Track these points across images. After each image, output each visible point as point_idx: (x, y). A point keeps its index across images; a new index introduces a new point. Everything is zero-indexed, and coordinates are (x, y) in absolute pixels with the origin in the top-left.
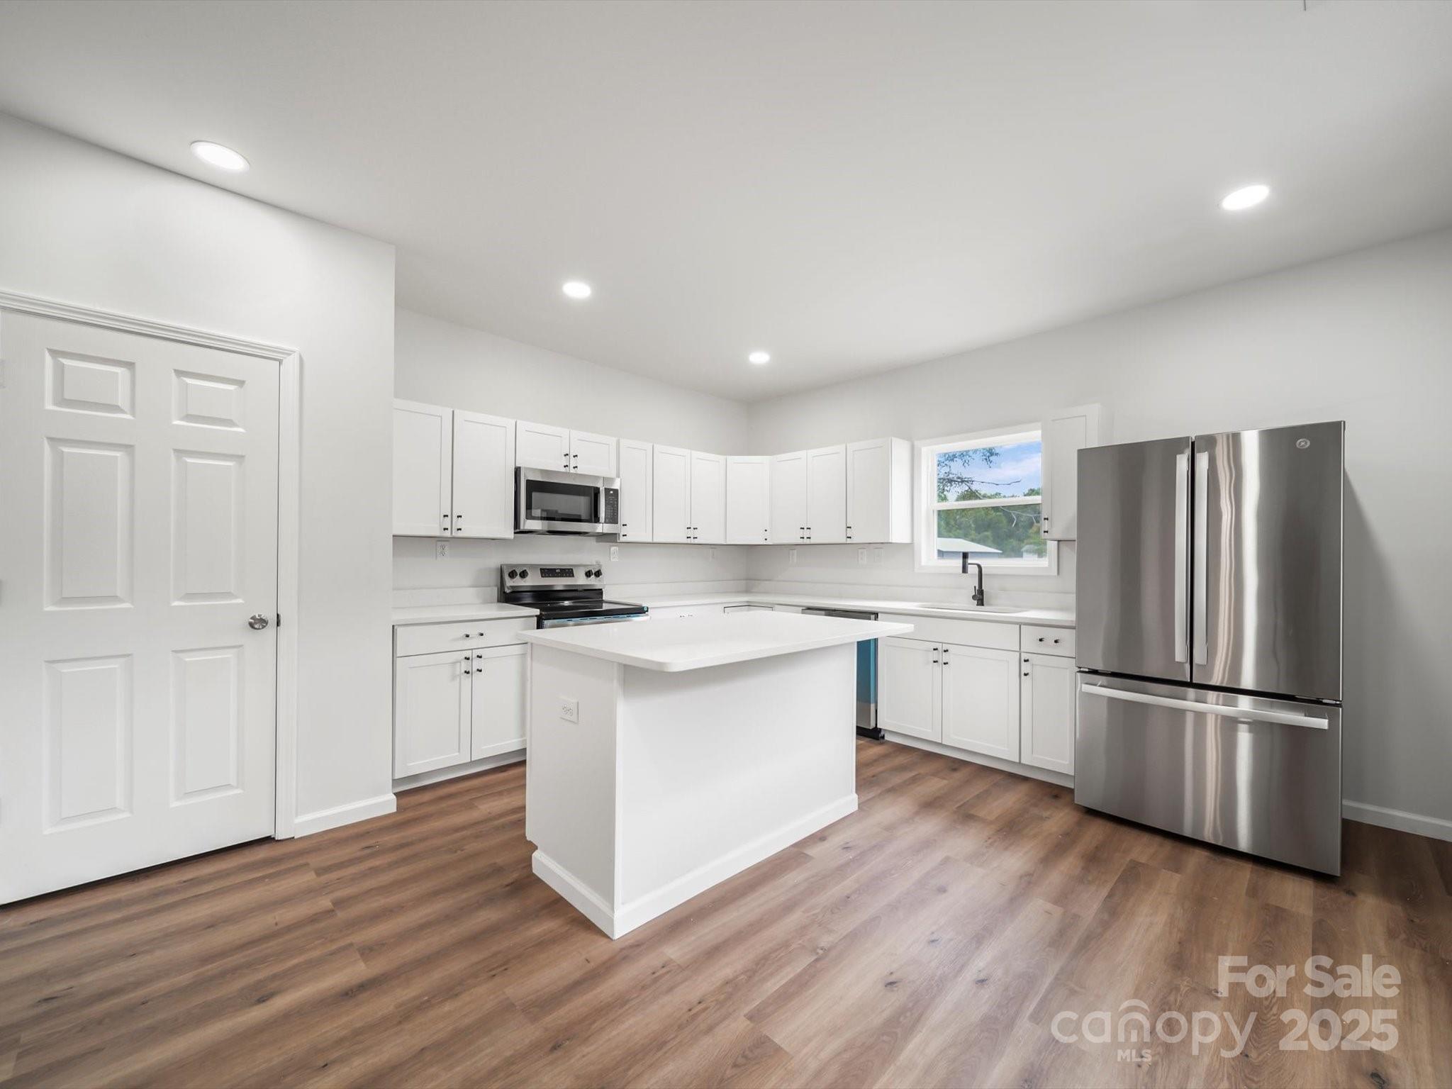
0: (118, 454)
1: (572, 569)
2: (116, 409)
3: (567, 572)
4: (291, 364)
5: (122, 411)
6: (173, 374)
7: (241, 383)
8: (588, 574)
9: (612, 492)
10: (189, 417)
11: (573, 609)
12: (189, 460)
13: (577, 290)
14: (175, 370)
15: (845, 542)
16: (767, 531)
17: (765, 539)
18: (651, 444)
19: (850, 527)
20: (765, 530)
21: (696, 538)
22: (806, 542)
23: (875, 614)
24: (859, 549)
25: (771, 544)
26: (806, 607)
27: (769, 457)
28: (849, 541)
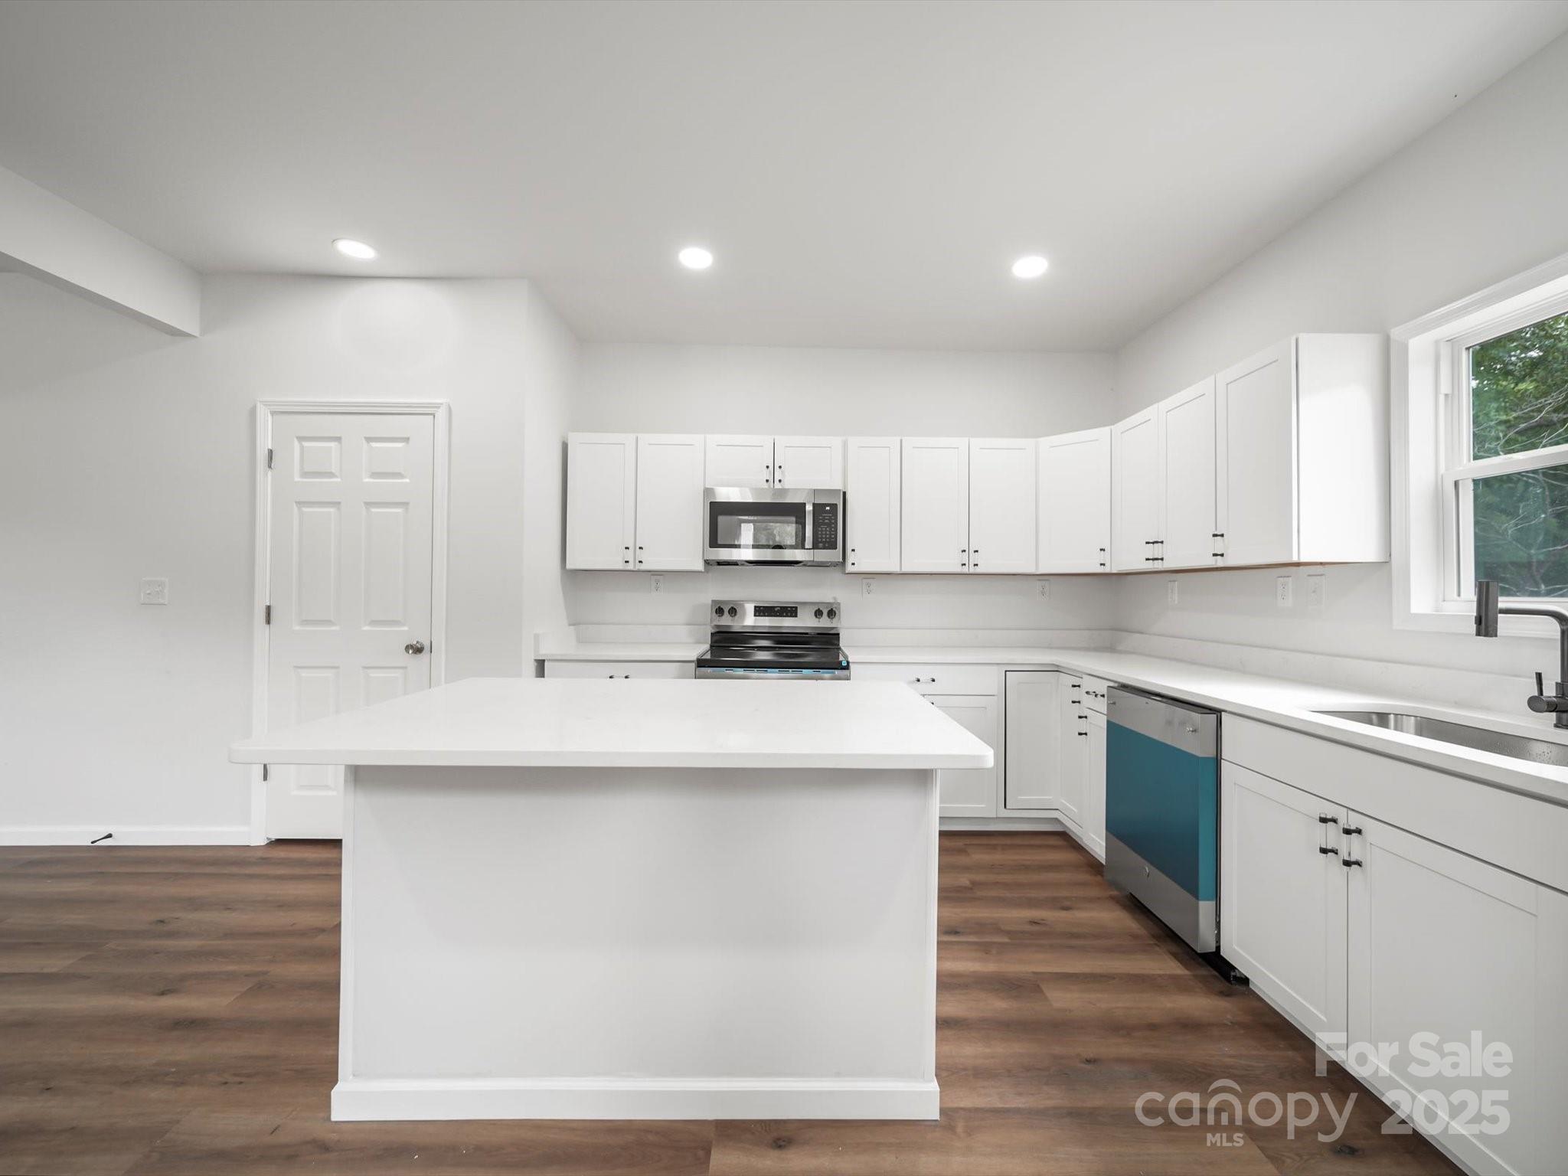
0: (332, 510)
1: (796, 608)
2: (331, 475)
3: (790, 611)
4: (441, 414)
5: (336, 477)
6: (364, 441)
7: (406, 440)
8: (818, 613)
9: (828, 508)
10: (374, 475)
11: (793, 658)
12: (373, 510)
13: (696, 258)
14: (365, 438)
15: (1214, 563)
16: (1104, 550)
17: (1101, 564)
18: (899, 439)
19: (1219, 533)
20: (1101, 550)
21: (976, 565)
22: (1158, 566)
23: (1217, 712)
24: (1279, 577)
25: (1114, 571)
26: (1119, 683)
27: (1107, 429)
28: (1220, 562)
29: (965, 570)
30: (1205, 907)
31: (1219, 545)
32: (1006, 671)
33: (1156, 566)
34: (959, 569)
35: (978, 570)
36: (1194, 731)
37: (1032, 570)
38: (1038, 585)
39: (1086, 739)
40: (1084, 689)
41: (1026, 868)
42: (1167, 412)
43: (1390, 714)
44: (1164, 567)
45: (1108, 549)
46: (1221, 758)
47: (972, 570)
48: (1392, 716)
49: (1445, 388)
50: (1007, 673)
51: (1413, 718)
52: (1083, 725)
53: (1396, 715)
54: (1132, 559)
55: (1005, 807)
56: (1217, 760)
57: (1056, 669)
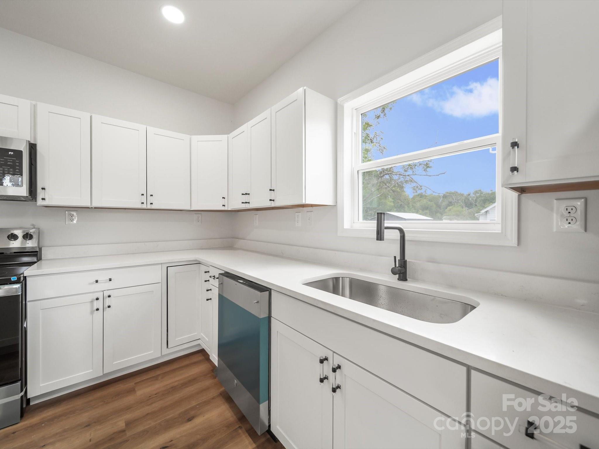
8: (12, 237)
9: (11, 153)
15: (270, 205)
16: (224, 198)
17: (223, 205)
18: (89, 115)
19: (272, 189)
20: (223, 198)
21: (152, 204)
22: (247, 206)
23: (269, 290)
24: (296, 213)
25: (229, 209)
26: (225, 271)
27: (226, 136)
28: (273, 204)
29: (144, 206)
30: (263, 407)
31: (272, 195)
32: (167, 267)
33: (246, 206)
34: (139, 206)
35: (153, 207)
36: (258, 302)
37: (188, 208)
38: (195, 216)
39: (211, 301)
40: (211, 274)
41: (174, 389)
42: (251, 127)
43: (340, 277)
44: (250, 206)
45: (226, 198)
46: (271, 316)
47: (149, 207)
48: (341, 278)
49: (354, 131)
50: (168, 268)
51: (348, 278)
52: (209, 295)
53: (342, 277)
54: (236, 204)
55: (167, 347)
56: (269, 317)
57: (199, 263)
